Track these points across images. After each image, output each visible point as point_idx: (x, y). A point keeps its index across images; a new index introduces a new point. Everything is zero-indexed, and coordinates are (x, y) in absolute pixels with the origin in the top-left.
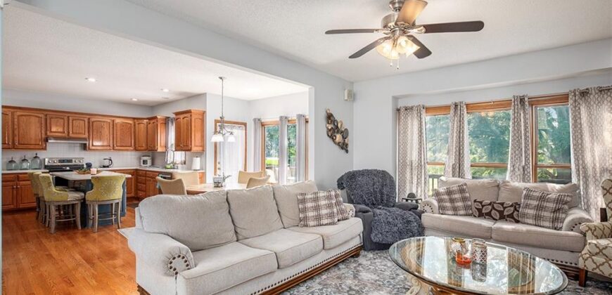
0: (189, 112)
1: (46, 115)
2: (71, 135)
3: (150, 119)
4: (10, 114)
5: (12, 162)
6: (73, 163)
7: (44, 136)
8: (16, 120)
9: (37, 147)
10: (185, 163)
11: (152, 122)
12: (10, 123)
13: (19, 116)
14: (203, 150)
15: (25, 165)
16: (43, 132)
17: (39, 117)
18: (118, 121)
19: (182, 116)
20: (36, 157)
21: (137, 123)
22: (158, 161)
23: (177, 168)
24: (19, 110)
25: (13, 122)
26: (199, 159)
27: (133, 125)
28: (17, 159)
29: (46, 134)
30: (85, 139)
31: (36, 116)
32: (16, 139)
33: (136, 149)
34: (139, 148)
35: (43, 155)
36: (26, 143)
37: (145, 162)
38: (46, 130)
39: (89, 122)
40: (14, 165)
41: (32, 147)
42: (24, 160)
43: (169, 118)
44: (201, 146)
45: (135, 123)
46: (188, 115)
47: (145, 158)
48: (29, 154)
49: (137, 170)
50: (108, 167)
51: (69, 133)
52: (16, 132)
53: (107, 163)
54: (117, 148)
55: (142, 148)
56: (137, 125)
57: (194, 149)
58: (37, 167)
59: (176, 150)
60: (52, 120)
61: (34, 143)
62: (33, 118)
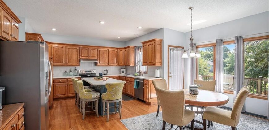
0: (154, 40)
1: (80, 48)
2: (90, 58)
3: (125, 48)
4: (65, 48)
5: (66, 72)
6: (91, 73)
7: (79, 59)
8: (67, 51)
9: (76, 64)
10: (147, 73)
11: (127, 49)
12: (65, 53)
13: (68, 48)
14: (161, 65)
15: (71, 74)
16: (78, 57)
17: (77, 49)
18: (110, 50)
19: (148, 44)
20: (75, 70)
21: (119, 51)
22: (129, 71)
23: (142, 76)
24: (69, 46)
25: (66, 51)
26: (159, 70)
27: (117, 52)
28: (68, 71)
29: (80, 57)
30: (96, 60)
31: (75, 48)
32: (67, 60)
33: (118, 65)
34: (120, 64)
35: (78, 68)
36: (71, 62)
37: (123, 72)
38: (80, 55)
39: (98, 51)
40: (66, 73)
41: (74, 64)
42: (71, 71)
43: (136, 47)
44: (160, 62)
45: (118, 51)
46: (153, 43)
47: (123, 70)
48: (73, 68)
49: (119, 76)
50: (106, 74)
51: (89, 56)
52: (67, 57)
53: (105, 72)
54: (110, 64)
55: (122, 64)
56: (119, 52)
57: (157, 64)
58: (76, 75)
59: (143, 65)
60: (82, 50)
61: (74, 62)
62: (74, 49)
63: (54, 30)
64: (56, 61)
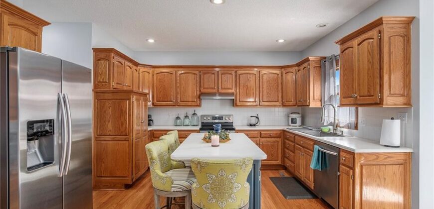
0: (379, 23)
1: (200, 72)
2: (220, 91)
3: (299, 65)
4: (174, 74)
5: (178, 118)
6: (223, 121)
7: (198, 93)
8: (178, 78)
9: (193, 104)
10: (356, 127)
11: (302, 68)
12: (174, 82)
13: (180, 74)
14: (411, 104)
15: (187, 121)
16: (198, 89)
17: (195, 74)
18: (264, 71)
19: (355, 42)
20: (194, 114)
21: (284, 72)
22: (310, 121)
23: (342, 136)
24: (182, 69)
25: (176, 80)
26: (397, 123)
27: (280, 76)
28: (182, 117)
29: (200, 91)
30: (232, 94)
31: (193, 73)
32: (179, 96)
33: (284, 105)
34: (287, 104)
35: (200, 112)
36: (185, 100)
37: (293, 121)
38: (200, 87)
39: (236, 76)
40: (178, 121)
41: (190, 104)
42: (186, 117)
43: (325, 58)
44: (403, 95)
45: (282, 73)
46: (374, 33)
47: (294, 116)
48: (190, 111)
49: (284, 131)
50: (254, 125)
51: (218, 88)
52: (178, 90)
53: (254, 121)
54: (262, 103)
55: (291, 103)
56: (284, 75)
57: (390, 101)
58: (195, 124)
59: (342, 105)
60: (205, 75)
61: (191, 100)
62: (191, 75)
63: (151, 41)
64: (160, 98)
